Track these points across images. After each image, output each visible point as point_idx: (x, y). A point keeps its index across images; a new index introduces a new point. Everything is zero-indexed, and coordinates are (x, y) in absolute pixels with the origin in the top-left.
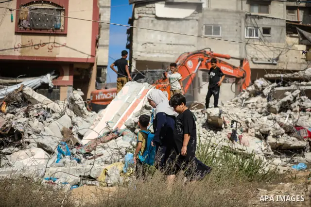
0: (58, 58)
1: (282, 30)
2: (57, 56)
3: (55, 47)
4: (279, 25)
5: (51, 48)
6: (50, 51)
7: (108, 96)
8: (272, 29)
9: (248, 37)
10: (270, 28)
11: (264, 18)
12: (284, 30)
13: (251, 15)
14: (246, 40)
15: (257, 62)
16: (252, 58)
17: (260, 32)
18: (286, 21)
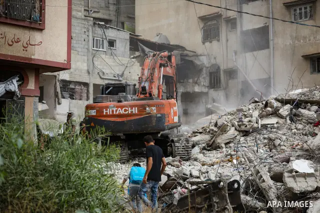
0: (34, 60)
1: (126, 43)
2: (33, 57)
3: (31, 45)
4: (123, 37)
5: (27, 46)
6: (25, 49)
7: (125, 110)
8: (117, 41)
9: (95, 49)
10: (115, 40)
11: (110, 29)
12: (128, 43)
13: (99, 24)
14: (94, 52)
15: (105, 77)
16: (98, 73)
17: (106, 44)
18: (130, 34)
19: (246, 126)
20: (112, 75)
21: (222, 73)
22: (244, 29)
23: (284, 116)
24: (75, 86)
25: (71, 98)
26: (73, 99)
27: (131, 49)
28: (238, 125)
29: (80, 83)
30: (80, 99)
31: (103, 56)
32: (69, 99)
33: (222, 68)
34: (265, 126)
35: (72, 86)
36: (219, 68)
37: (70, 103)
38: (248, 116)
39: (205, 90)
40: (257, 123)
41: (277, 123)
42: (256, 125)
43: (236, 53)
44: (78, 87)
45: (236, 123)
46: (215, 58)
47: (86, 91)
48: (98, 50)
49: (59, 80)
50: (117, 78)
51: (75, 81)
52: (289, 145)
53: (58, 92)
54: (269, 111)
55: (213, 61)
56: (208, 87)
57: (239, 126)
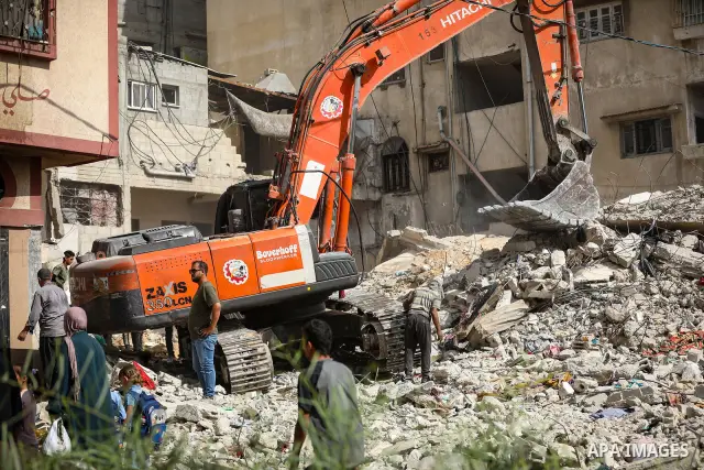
0: (31, 137)
1: (201, 93)
2: (27, 130)
3: (21, 98)
4: (193, 80)
5: (13, 101)
6: (9, 110)
8: (182, 90)
9: (133, 107)
10: (177, 88)
11: (166, 61)
12: (206, 93)
13: (141, 50)
14: (131, 114)
15: (155, 172)
16: (142, 162)
17: (158, 95)
18: (210, 73)
19: (541, 288)
20: (172, 168)
21: (412, 156)
22: (463, 59)
23: (628, 260)
24: (91, 195)
25: (81, 221)
26: (88, 223)
27: (211, 108)
28: (520, 285)
29: (101, 187)
30: (103, 224)
31: (151, 123)
32: (78, 223)
33: (411, 145)
34: (584, 287)
35: (83, 194)
36: (405, 146)
37: (80, 234)
38: (540, 262)
39: (375, 196)
40: (564, 279)
41: (612, 278)
42: (563, 285)
43: (444, 113)
44: (97, 196)
45: (515, 281)
46: (395, 124)
47: (115, 205)
48: (140, 111)
49: (56, 182)
50: (183, 174)
51: (90, 181)
52: (655, 333)
53: (54, 210)
54: (593, 249)
55: (390, 131)
56: (379, 188)
57: (523, 288)
